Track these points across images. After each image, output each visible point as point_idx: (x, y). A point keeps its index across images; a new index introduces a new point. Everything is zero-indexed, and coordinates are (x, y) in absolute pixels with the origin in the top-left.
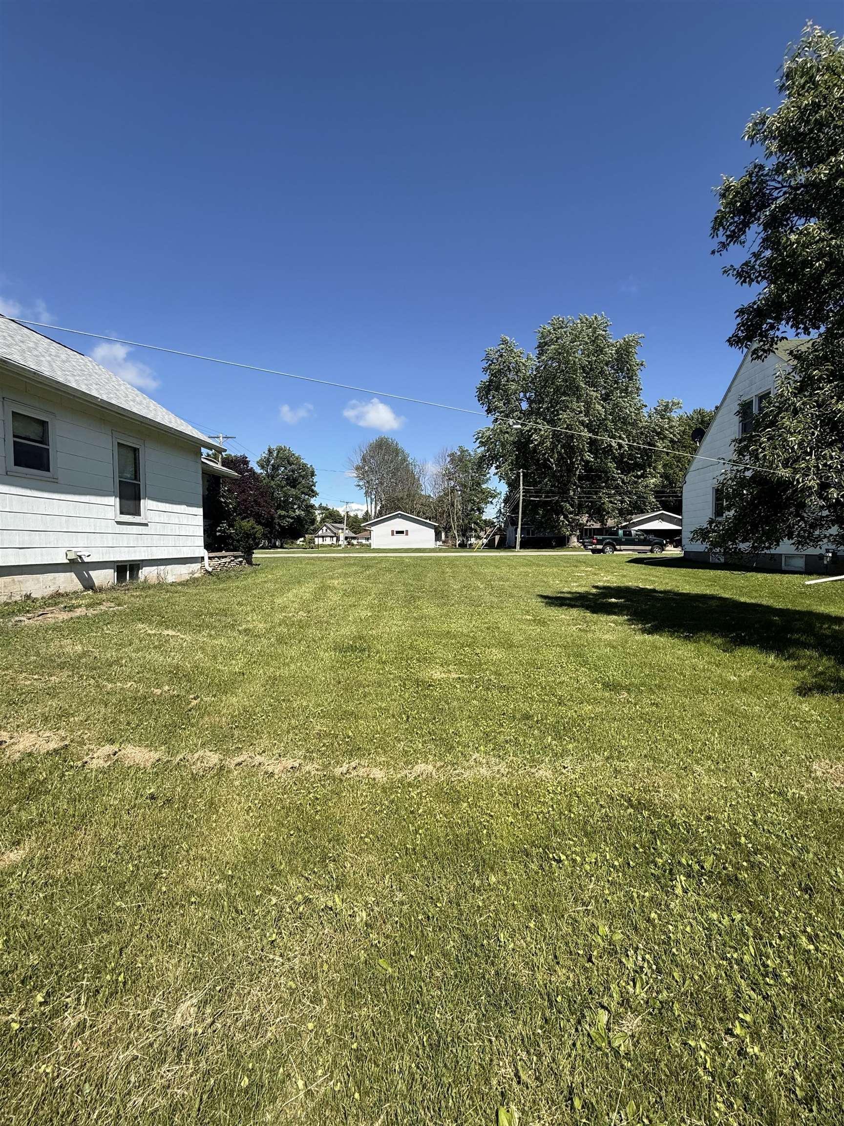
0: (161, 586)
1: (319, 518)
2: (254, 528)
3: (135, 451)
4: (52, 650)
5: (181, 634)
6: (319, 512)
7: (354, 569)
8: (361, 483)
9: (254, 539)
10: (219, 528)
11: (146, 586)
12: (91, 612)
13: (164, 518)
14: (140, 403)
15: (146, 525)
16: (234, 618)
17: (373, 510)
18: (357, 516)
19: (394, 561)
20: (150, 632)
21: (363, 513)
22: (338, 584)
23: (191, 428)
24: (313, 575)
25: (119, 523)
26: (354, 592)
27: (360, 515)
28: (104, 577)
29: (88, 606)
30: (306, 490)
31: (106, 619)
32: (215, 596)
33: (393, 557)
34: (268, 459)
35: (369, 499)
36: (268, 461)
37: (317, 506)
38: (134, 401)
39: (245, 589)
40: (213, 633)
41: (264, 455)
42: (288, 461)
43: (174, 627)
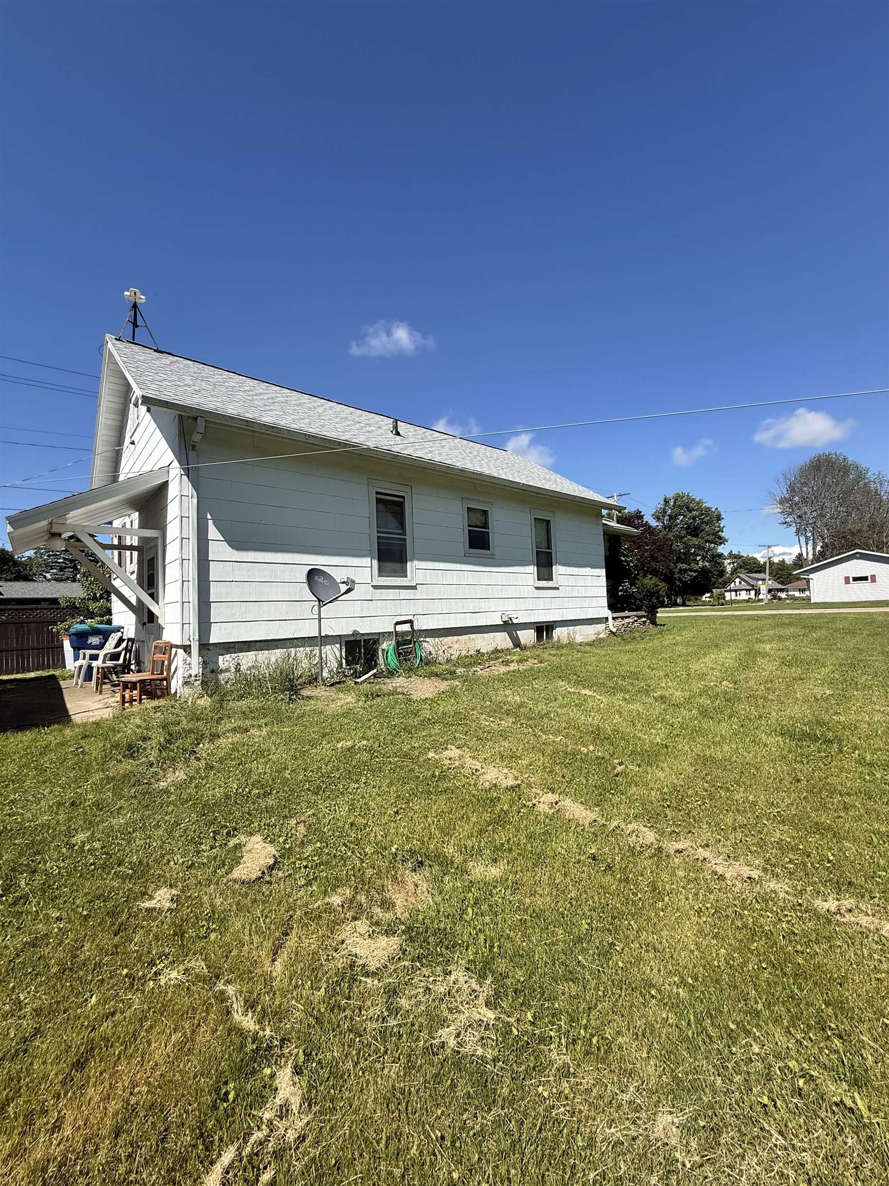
0: (571, 645)
1: (729, 569)
2: (657, 586)
3: (548, 522)
4: (499, 699)
5: (597, 694)
6: (729, 561)
7: (790, 630)
8: (789, 520)
9: (658, 597)
10: (621, 588)
11: (560, 646)
12: (522, 667)
13: (572, 581)
14: (549, 480)
15: (557, 589)
16: (647, 683)
17: (809, 552)
18: (783, 561)
19: (857, 619)
20: (569, 689)
21: (794, 557)
22: (771, 649)
23: (592, 492)
24: (733, 637)
25: (537, 588)
26: (796, 661)
27: (789, 560)
28: (527, 636)
29: (520, 661)
30: (711, 538)
31: (533, 674)
32: (624, 658)
33: (854, 613)
34: (664, 509)
35: (803, 539)
36: (664, 512)
37: (726, 554)
38: (544, 479)
39: (654, 652)
40: (627, 697)
41: (659, 506)
42: (688, 508)
43: (590, 687)
